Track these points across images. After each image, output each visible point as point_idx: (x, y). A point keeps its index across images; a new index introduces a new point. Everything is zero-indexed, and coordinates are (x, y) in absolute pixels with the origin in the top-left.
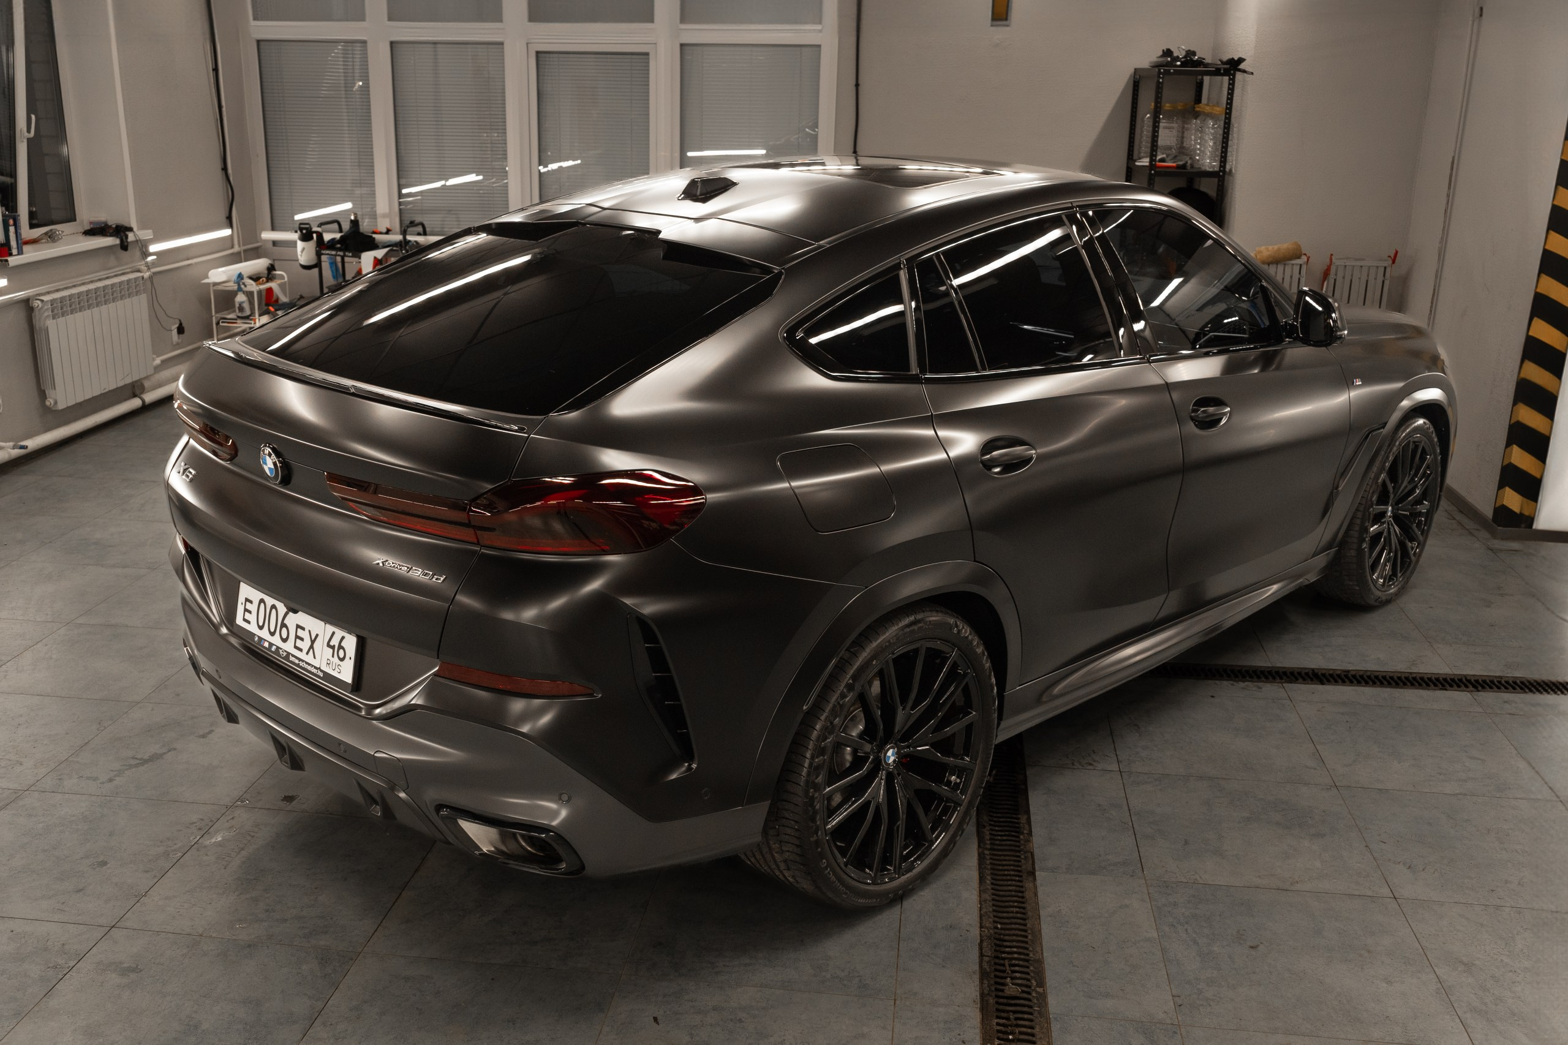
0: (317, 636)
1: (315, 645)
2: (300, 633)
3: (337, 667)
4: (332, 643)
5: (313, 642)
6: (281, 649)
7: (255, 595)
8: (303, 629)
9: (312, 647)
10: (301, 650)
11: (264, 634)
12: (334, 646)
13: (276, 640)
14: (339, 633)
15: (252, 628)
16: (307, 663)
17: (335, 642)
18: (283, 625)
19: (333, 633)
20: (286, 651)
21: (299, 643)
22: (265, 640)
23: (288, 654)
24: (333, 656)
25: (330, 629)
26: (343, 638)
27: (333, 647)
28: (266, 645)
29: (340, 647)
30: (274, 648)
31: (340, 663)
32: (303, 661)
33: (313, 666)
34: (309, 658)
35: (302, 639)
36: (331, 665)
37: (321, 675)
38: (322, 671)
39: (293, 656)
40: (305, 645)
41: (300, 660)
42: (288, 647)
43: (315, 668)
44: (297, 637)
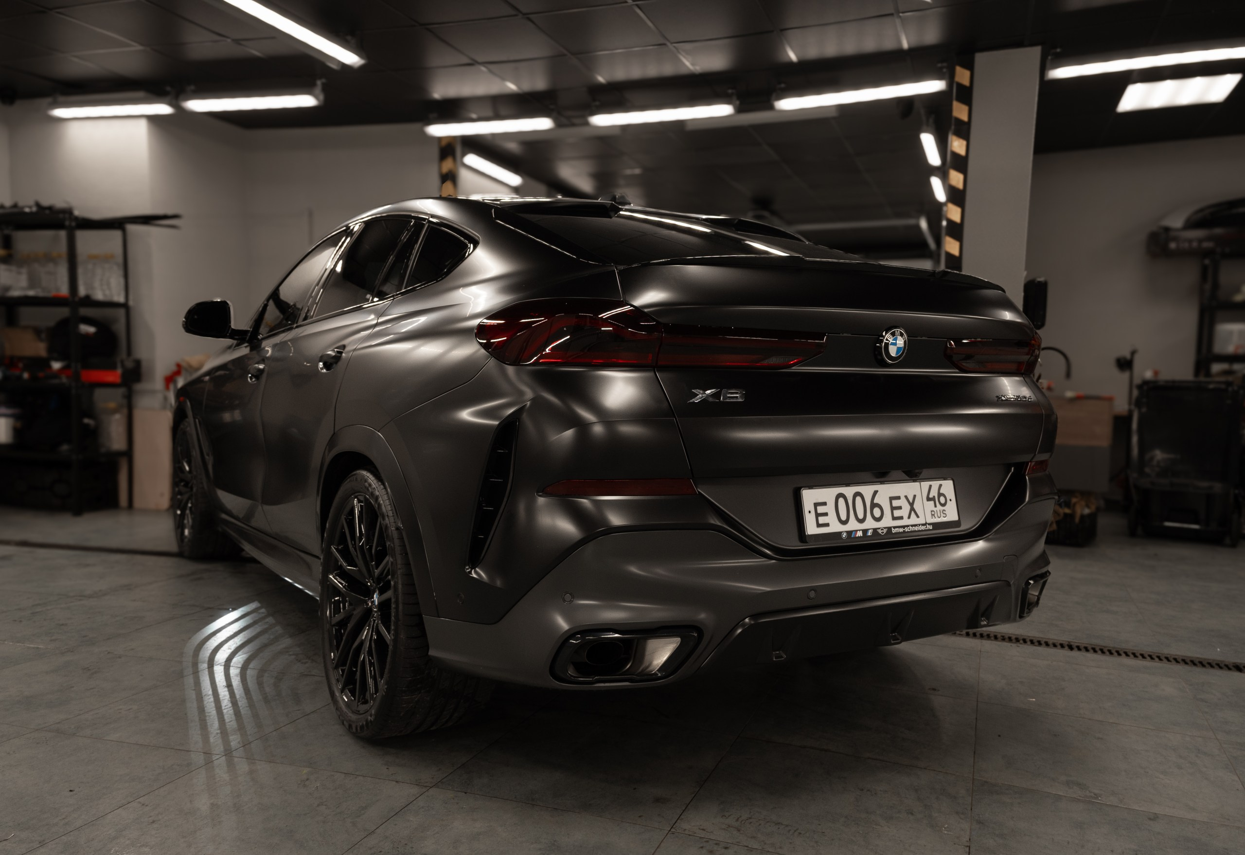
0: (915, 496)
1: (915, 506)
2: (895, 503)
3: (942, 513)
4: (931, 496)
5: (912, 504)
6: (879, 528)
7: (827, 494)
8: (898, 498)
9: (912, 509)
10: (901, 518)
11: (853, 525)
12: (934, 497)
13: (870, 524)
14: (935, 484)
15: (835, 527)
16: (912, 526)
17: (934, 493)
18: (874, 505)
19: (930, 486)
20: (885, 528)
21: (897, 513)
22: (857, 531)
23: (889, 529)
24: (936, 506)
25: (925, 485)
26: (941, 486)
27: (933, 499)
28: (860, 534)
29: (940, 495)
30: (870, 533)
31: (942, 508)
32: (908, 526)
33: (919, 525)
34: (914, 520)
35: (900, 508)
36: (936, 515)
37: (931, 527)
38: (929, 524)
39: (895, 527)
40: (905, 511)
41: (904, 527)
42: (887, 522)
43: (923, 525)
44: (893, 508)
